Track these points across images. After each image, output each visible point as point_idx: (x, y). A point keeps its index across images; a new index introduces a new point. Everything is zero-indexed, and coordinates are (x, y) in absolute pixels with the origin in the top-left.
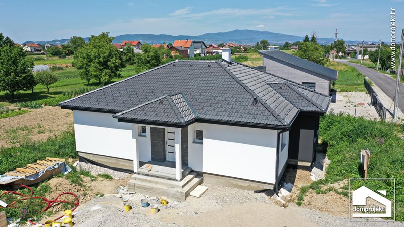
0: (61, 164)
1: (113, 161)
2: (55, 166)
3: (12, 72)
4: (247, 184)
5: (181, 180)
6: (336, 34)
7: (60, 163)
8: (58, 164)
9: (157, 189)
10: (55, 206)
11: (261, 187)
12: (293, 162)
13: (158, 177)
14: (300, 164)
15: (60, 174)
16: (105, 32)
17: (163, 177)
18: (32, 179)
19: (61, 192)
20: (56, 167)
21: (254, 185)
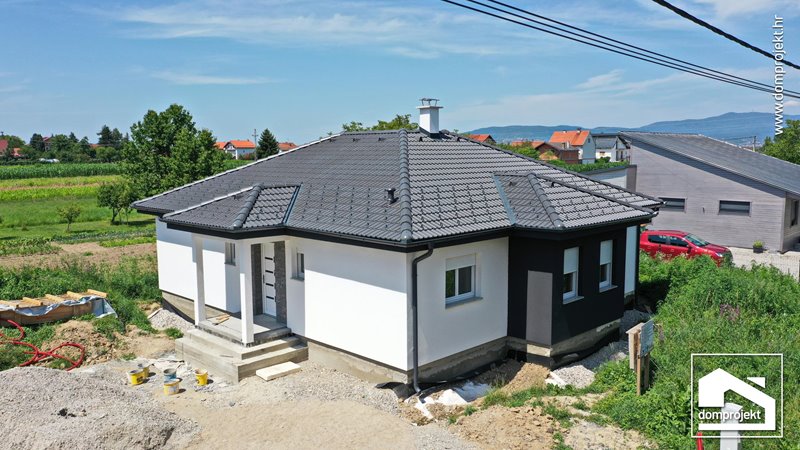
0: (93, 300)
2: (81, 300)
3: (187, 172)
4: (368, 368)
5: (248, 345)
7: (93, 297)
8: (87, 298)
10: (44, 361)
11: (389, 376)
12: (516, 344)
14: (532, 349)
15: (86, 317)
16: (402, 114)
18: (30, 314)
19: (65, 342)
20: (83, 302)
21: (380, 371)
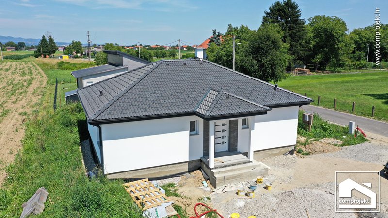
1: (157, 170)
6: (88, 36)
9: (245, 173)
11: (287, 150)
13: (235, 165)
17: (239, 164)
21: (283, 150)
